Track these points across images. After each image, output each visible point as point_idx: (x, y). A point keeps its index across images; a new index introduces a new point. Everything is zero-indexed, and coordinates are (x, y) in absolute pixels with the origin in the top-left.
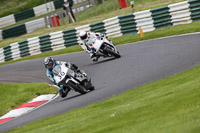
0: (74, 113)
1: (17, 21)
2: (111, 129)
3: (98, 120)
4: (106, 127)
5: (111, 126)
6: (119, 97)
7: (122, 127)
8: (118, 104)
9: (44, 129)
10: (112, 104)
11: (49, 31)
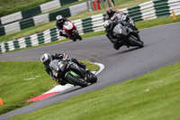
0: (113, 88)
1: (62, 5)
2: (146, 103)
3: (134, 95)
4: (141, 101)
5: (146, 100)
6: (153, 74)
7: (155, 101)
8: (152, 80)
9: (85, 102)
10: (146, 80)
11: (91, 15)
